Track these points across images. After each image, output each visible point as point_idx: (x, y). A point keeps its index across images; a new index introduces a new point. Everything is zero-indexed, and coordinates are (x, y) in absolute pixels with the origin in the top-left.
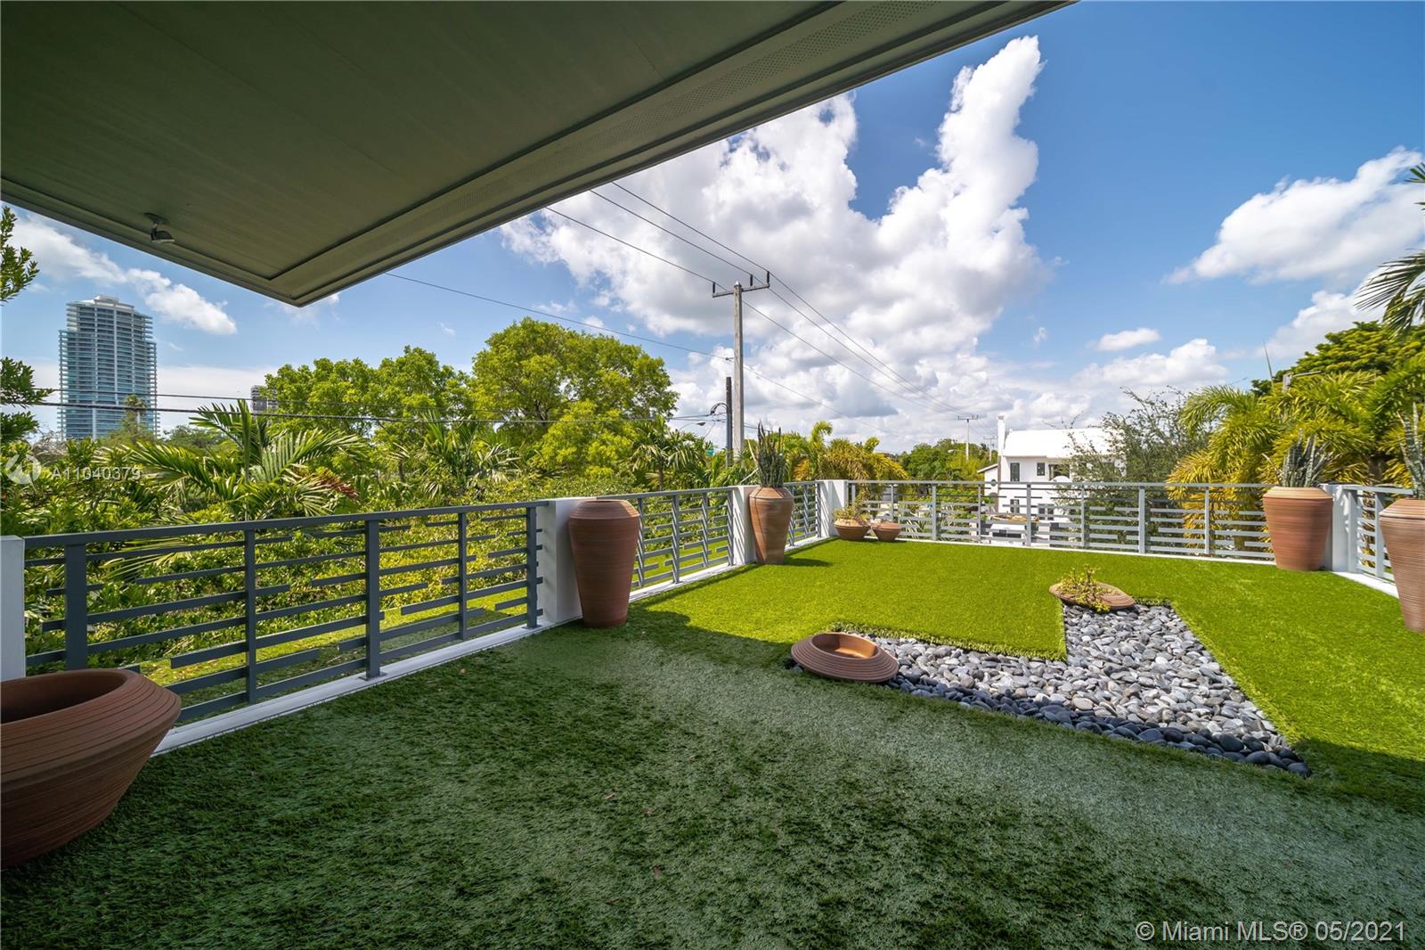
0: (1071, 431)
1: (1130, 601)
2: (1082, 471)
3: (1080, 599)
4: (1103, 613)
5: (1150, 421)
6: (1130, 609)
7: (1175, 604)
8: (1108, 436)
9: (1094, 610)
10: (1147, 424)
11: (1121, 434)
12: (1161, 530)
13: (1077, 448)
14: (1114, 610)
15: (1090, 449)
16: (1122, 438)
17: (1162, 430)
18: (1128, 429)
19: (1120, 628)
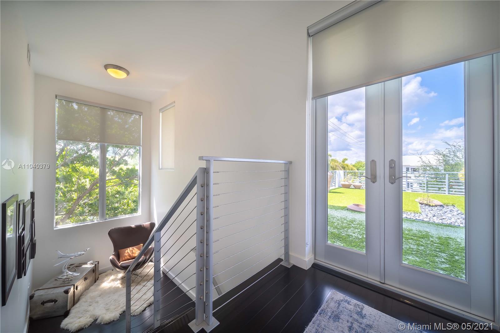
0: (421, 156)
1: (442, 204)
2: (425, 170)
3: (425, 202)
4: (433, 206)
5: (454, 152)
6: (441, 206)
7: (456, 205)
8: (436, 158)
9: (430, 206)
10: (452, 153)
11: (442, 157)
12: (454, 187)
13: (423, 162)
14: (436, 206)
15: (429, 162)
16: (442, 159)
17: (458, 156)
18: (444, 156)
19: (437, 209)
